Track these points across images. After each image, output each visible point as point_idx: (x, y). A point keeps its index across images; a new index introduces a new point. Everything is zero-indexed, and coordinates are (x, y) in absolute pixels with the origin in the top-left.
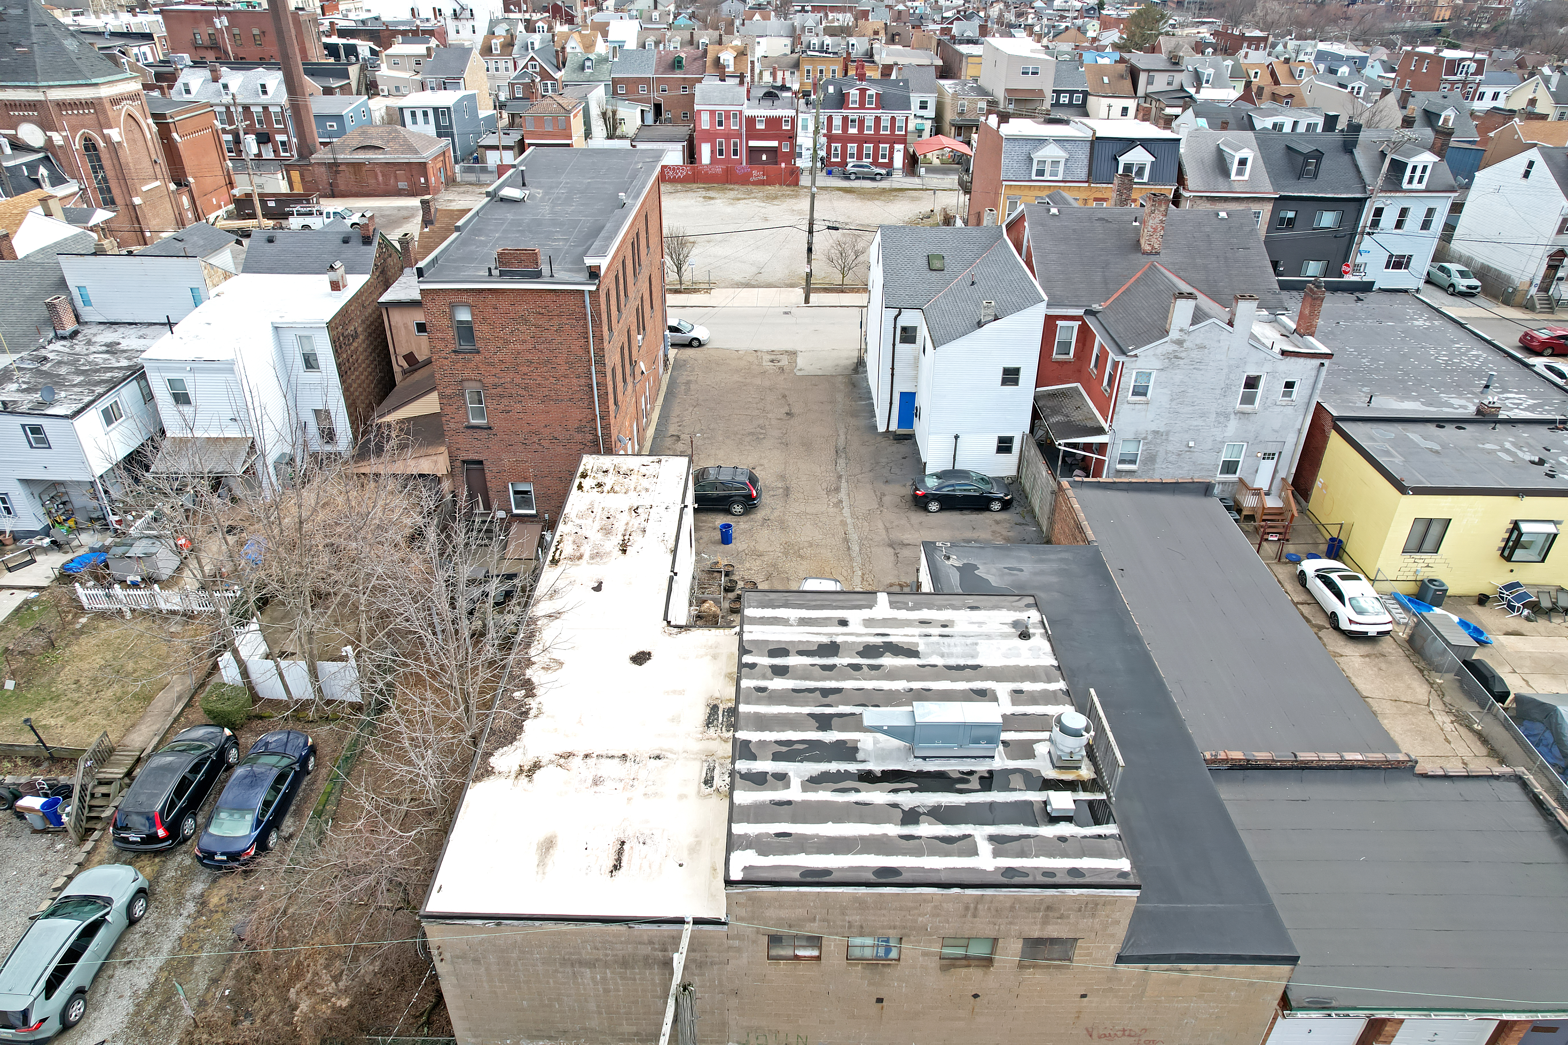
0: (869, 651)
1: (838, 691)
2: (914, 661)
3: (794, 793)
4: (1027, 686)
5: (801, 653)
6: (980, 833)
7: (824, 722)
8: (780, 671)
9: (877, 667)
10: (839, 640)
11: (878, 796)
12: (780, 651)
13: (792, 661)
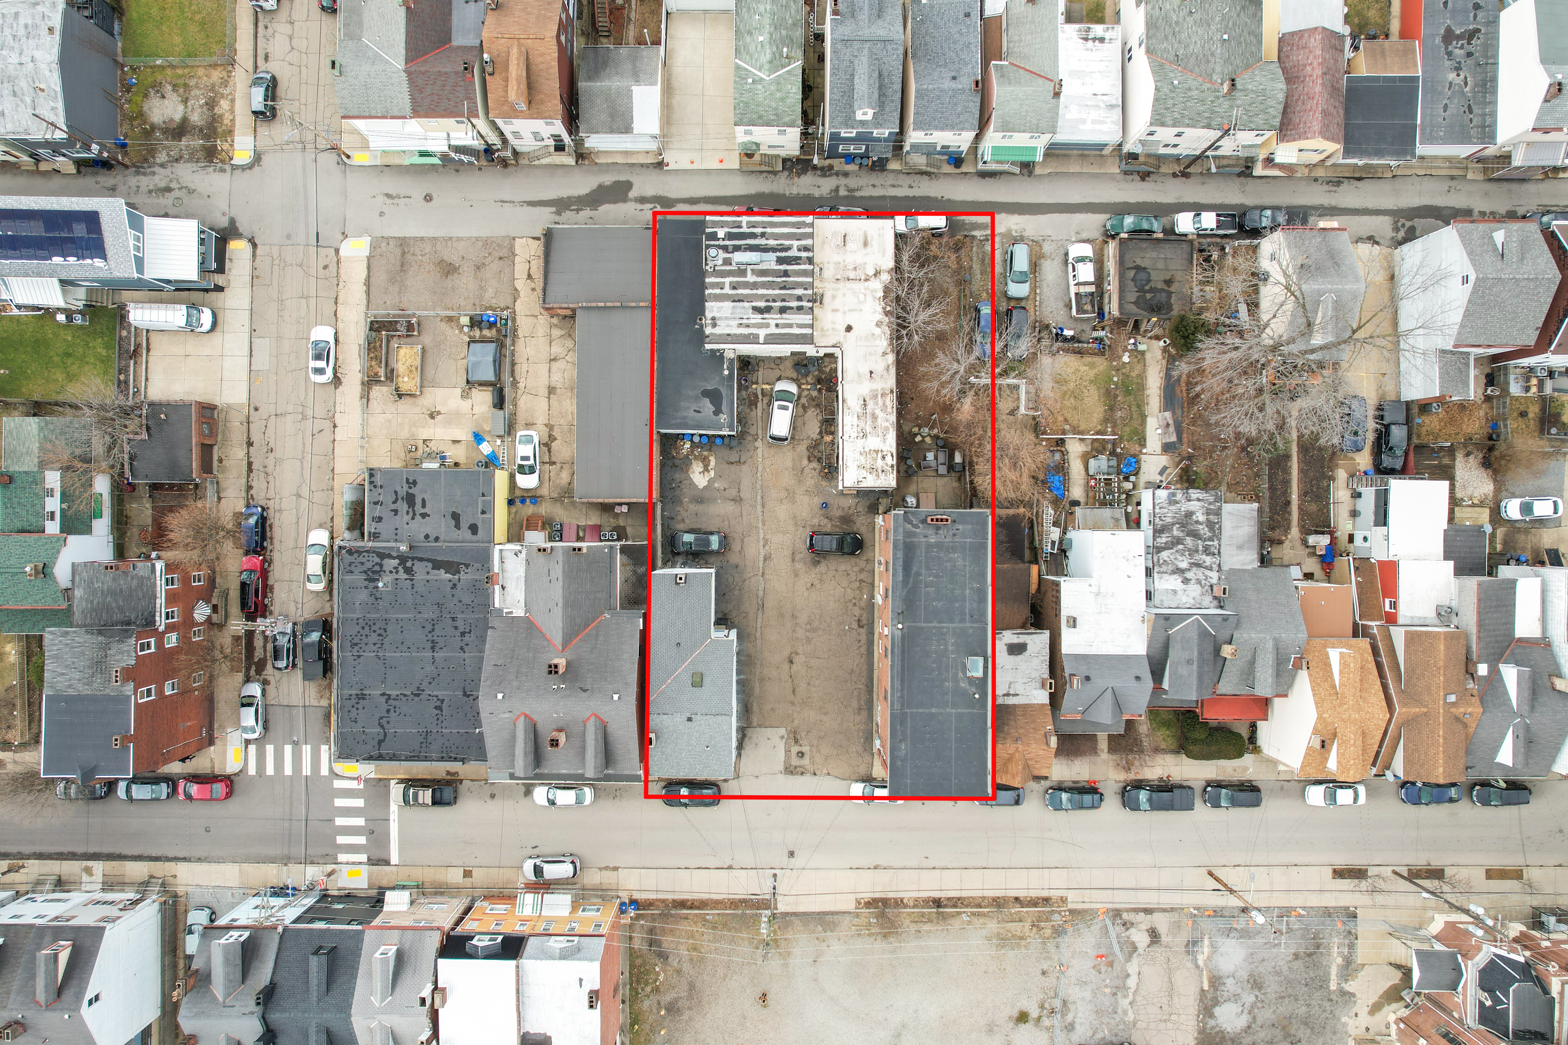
0: (768, 310)
1: (781, 289)
2: (754, 304)
3: (795, 243)
4: (718, 291)
5: (792, 308)
6: (745, 229)
7: (786, 274)
8: (799, 298)
9: (768, 301)
10: (779, 316)
11: (772, 242)
12: (800, 308)
13: (794, 304)
